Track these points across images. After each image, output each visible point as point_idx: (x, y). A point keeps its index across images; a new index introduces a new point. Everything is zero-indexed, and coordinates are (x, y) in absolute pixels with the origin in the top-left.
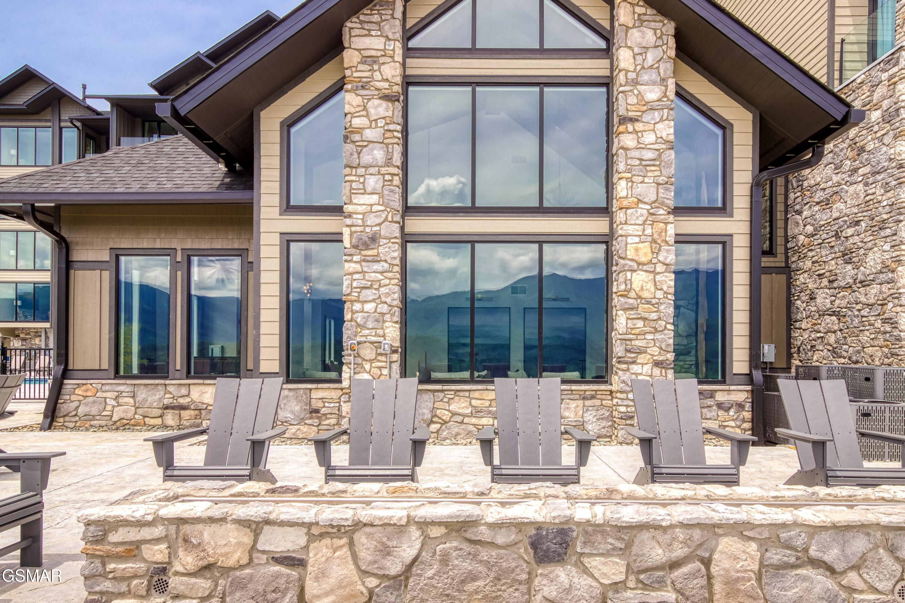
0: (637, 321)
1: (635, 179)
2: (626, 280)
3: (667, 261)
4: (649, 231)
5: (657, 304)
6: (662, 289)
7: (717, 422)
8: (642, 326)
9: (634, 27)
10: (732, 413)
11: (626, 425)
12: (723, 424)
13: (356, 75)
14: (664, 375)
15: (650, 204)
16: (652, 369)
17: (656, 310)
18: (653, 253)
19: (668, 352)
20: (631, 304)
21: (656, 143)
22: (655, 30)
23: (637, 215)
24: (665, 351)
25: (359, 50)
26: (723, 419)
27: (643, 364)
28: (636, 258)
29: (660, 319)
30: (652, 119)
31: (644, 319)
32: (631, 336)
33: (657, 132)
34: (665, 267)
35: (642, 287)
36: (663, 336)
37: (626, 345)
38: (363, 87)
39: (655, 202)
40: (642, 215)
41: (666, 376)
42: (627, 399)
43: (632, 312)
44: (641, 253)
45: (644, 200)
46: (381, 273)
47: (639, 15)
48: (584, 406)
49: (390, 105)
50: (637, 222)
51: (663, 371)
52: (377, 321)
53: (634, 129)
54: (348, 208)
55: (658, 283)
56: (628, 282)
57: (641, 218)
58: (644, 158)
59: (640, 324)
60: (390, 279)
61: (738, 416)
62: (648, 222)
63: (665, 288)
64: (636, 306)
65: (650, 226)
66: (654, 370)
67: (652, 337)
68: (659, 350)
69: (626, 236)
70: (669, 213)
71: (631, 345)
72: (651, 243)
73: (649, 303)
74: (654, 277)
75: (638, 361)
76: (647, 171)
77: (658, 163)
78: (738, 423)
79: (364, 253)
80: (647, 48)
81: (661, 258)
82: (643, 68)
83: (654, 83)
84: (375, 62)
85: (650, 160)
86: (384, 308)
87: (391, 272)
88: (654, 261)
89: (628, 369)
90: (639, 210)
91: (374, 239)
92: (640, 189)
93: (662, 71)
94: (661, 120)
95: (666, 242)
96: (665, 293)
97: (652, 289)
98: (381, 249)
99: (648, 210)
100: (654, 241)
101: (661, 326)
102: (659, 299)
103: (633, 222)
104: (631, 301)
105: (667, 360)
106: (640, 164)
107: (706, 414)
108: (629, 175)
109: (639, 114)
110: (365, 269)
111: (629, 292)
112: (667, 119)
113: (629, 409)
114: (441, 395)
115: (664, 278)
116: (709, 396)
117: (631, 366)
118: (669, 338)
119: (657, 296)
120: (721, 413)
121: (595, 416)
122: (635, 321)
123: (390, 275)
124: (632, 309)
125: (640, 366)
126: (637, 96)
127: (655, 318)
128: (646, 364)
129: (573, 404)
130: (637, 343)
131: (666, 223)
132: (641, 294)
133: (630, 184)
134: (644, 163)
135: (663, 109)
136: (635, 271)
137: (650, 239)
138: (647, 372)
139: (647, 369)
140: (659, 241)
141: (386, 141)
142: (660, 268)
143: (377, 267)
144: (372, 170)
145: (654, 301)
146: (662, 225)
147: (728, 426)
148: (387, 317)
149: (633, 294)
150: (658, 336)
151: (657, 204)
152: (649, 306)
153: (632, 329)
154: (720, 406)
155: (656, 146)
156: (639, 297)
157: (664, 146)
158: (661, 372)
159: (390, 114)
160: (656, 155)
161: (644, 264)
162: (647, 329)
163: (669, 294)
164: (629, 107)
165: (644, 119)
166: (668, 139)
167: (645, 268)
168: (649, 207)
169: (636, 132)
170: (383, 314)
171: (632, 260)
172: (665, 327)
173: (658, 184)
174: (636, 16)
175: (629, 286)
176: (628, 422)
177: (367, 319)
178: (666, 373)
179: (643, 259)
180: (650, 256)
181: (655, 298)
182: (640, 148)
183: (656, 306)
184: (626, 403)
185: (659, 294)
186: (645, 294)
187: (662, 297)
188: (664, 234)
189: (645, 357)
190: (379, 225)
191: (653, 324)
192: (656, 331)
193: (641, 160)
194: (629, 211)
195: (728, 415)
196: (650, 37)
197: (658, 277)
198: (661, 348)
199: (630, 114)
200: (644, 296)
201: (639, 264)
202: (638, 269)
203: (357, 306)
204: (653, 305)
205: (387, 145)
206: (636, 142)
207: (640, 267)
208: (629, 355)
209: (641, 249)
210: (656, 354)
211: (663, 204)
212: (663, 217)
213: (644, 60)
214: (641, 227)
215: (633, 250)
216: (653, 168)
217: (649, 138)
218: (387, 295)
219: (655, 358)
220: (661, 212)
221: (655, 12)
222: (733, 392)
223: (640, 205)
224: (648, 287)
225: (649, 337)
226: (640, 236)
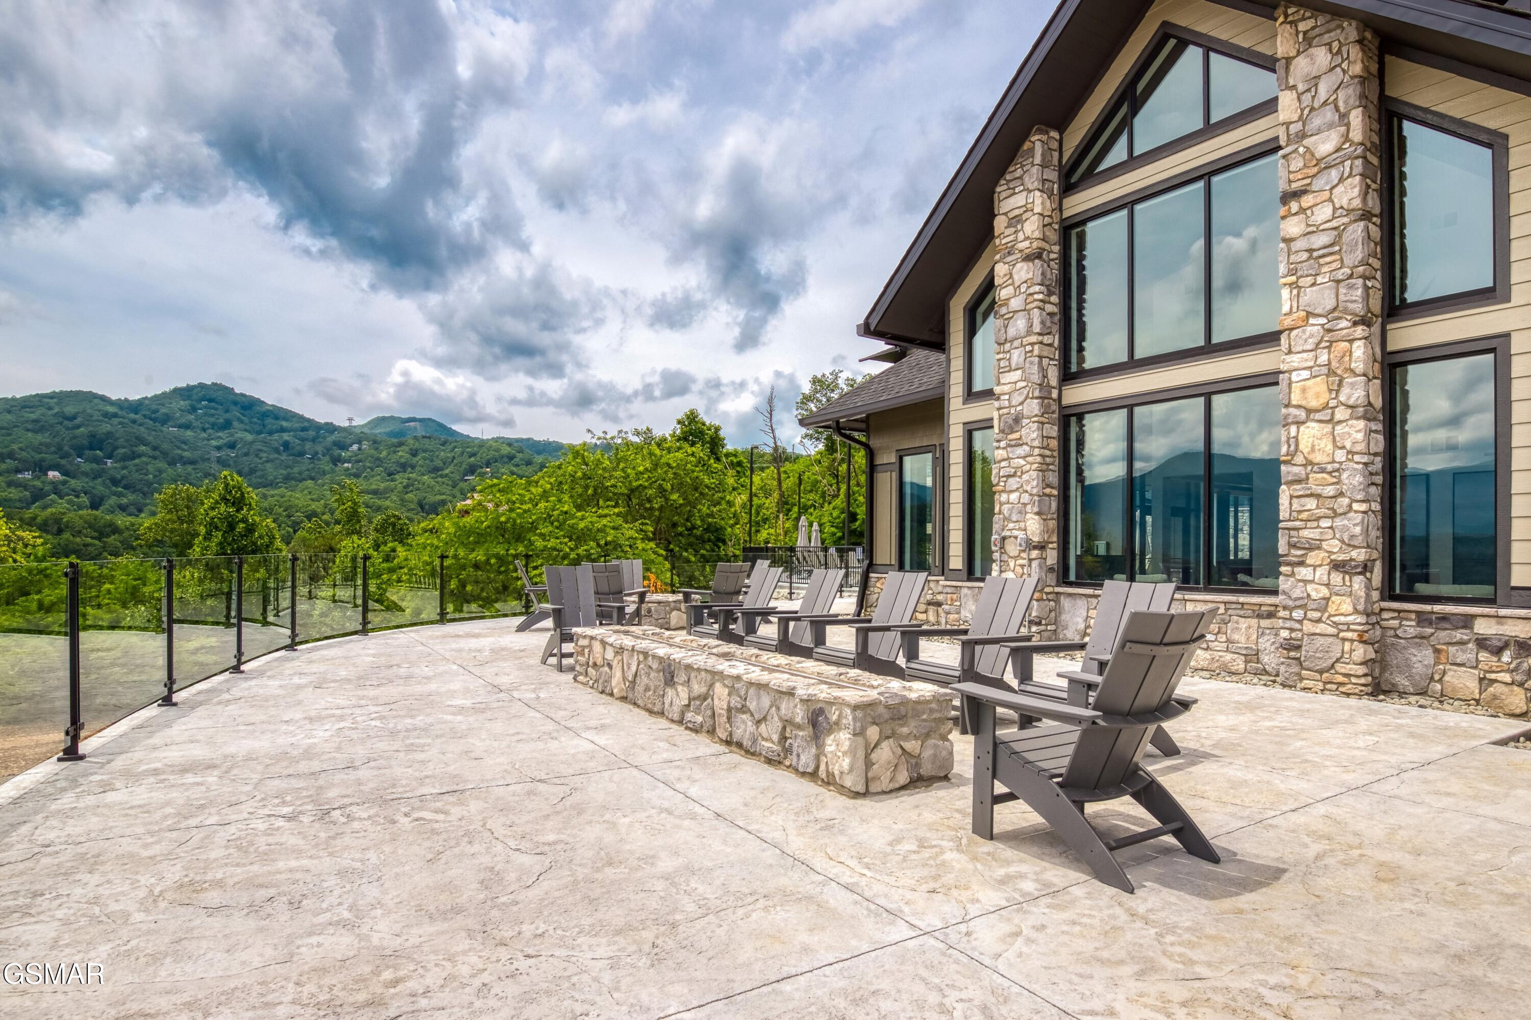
0: (1307, 500)
1: (1302, 282)
2: (1288, 439)
3: (1351, 402)
4: (1323, 358)
5: (1337, 470)
6: (1343, 447)
7: (1476, 672)
8: (1314, 507)
9: (1299, 53)
10: (1506, 657)
11: (1289, 658)
12: (1488, 676)
13: (1004, 242)
14: (1348, 583)
15: (1325, 316)
16: (1329, 574)
17: (1335, 480)
18: (1330, 391)
19: (1355, 547)
20: (1296, 474)
21: (1334, 218)
22: (1329, 44)
23: (1304, 337)
24: (1349, 545)
25: (1005, 214)
26: (1486, 668)
27: (1315, 567)
28: (1304, 403)
29: (1341, 494)
30: (1327, 183)
31: (1318, 496)
32: (1297, 523)
33: (1336, 201)
34: (1349, 411)
35: (1313, 446)
36: (1346, 522)
37: (1290, 537)
38: (1009, 253)
39: (1335, 309)
40: (1312, 336)
41: (1351, 586)
42: (1291, 619)
43: (1298, 487)
44: (1310, 394)
45: (1316, 312)
46: (1024, 457)
47: (1305, 33)
48: (1259, 627)
49: (1031, 264)
50: (1305, 348)
51: (1347, 578)
52: (1020, 512)
53: (1301, 207)
54: (997, 390)
55: (1338, 439)
56: (1292, 441)
57: (1311, 340)
58: (1314, 247)
59: (1311, 504)
60: (1032, 464)
61: (1519, 665)
62: (1323, 344)
63: (1348, 445)
64: (1304, 476)
65: (1326, 351)
66: (1333, 575)
67: (1329, 525)
68: (1340, 544)
69: (1290, 372)
70: (1355, 324)
71: (1299, 537)
72: (1328, 376)
73: (1323, 471)
74: (1333, 428)
75: (1308, 562)
76: (1320, 265)
77: (1337, 248)
78: (1518, 678)
79: (1010, 437)
80: (1319, 77)
81: (1342, 398)
82: (1312, 109)
83: (1331, 126)
84: (1018, 222)
85: (1325, 247)
86: (1026, 498)
87: (1032, 455)
88: (1333, 403)
89: (1293, 574)
90: (1309, 328)
91: (1017, 420)
92: (1309, 296)
93: (1341, 104)
94: (1341, 180)
95: (1352, 371)
96: (1349, 452)
97: (1330, 447)
98: (1024, 432)
99: (1323, 325)
100: (1331, 372)
101: (1341, 506)
102: (1341, 463)
103: (1300, 349)
104: (1296, 470)
105: (1353, 560)
106: (1310, 258)
107: (1454, 656)
108: (1294, 278)
109: (1308, 181)
110: (1011, 455)
111: (1293, 456)
112: (1350, 175)
113: (1293, 635)
114: (1094, 601)
115: (1347, 429)
116: (1461, 624)
117: (1296, 570)
118: (1354, 525)
119: (1337, 459)
120: (1483, 656)
121: (1274, 643)
122: (1303, 500)
123: (1030, 459)
124: (1299, 482)
125: (1310, 569)
126: (1303, 156)
127: (1331, 494)
128: (1320, 566)
129: (1243, 624)
130: (1305, 533)
131: (1351, 341)
132: (1310, 457)
133: (1295, 292)
134: (1315, 254)
135: (1343, 162)
136: (1303, 423)
137: (1325, 370)
138: (1320, 578)
139: (1322, 573)
140: (1339, 372)
141: (1028, 307)
142: (1341, 414)
143: (1020, 451)
144: (1017, 343)
145: (1330, 467)
146: (1345, 345)
147: (1495, 681)
148: (1029, 508)
149: (1299, 459)
150: (1338, 522)
151: (1336, 314)
152: (1325, 475)
153: (1300, 512)
154: (1482, 643)
155: (1334, 224)
156: (1309, 463)
157: (1345, 220)
158: (1344, 579)
159: (1031, 275)
160: (1332, 238)
161: (1317, 411)
162: (1323, 511)
163: (1357, 453)
164: (1292, 176)
165: (1314, 188)
166: (1351, 207)
167: (1318, 416)
168: (1324, 321)
169: (1302, 210)
170: (1025, 505)
171: (1298, 407)
172: (1350, 506)
173: (1338, 282)
174: (1301, 36)
175: (1292, 448)
176: (1292, 654)
177: (1011, 510)
178: (1351, 581)
179: (1314, 403)
180: (1325, 397)
181: (1334, 462)
182: (1309, 233)
183: (1336, 474)
184: (1288, 624)
185: (1340, 456)
186: (1318, 458)
187: (1344, 459)
188: (1347, 358)
189: (1317, 556)
190: (1022, 403)
191: (1329, 503)
192: (1335, 515)
193: (1310, 251)
194: (1294, 333)
195: (1499, 660)
196: (1321, 57)
197: (1338, 428)
198: (1343, 542)
199: (1294, 185)
200: (1316, 461)
201: (1309, 411)
202: (1308, 419)
203: (1004, 497)
204: (1330, 473)
205: (1029, 311)
206: (1303, 226)
207: (1312, 416)
208: (1293, 552)
209: (1309, 388)
210: (1335, 550)
211: (1346, 311)
212: (1345, 331)
213: (1313, 97)
214: (1312, 354)
215: (1298, 392)
216: (1328, 259)
217: (1323, 213)
218: (1028, 482)
219: (1333, 557)
220: (1344, 324)
221: (1328, 17)
222: (1510, 621)
223: (1312, 321)
224: (1322, 446)
225: (1326, 523)
226: (1311, 368)
